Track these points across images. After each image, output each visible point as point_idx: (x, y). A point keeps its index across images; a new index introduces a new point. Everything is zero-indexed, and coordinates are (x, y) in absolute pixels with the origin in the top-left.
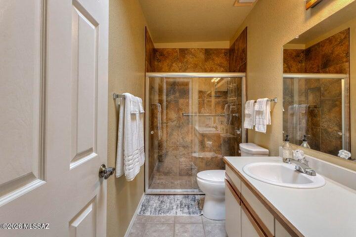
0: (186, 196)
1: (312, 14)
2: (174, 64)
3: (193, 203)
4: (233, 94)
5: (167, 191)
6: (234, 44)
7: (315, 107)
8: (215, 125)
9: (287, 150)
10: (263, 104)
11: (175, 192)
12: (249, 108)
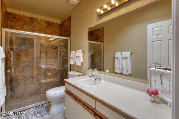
0: (37, 107)
1: (99, 19)
2: (25, 26)
3: (42, 109)
4: (63, 48)
5: (22, 109)
6: (63, 22)
7: (94, 54)
8: (51, 64)
9: (90, 72)
10: (79, 53)
11: (28, 107)
12: (73, 54)
